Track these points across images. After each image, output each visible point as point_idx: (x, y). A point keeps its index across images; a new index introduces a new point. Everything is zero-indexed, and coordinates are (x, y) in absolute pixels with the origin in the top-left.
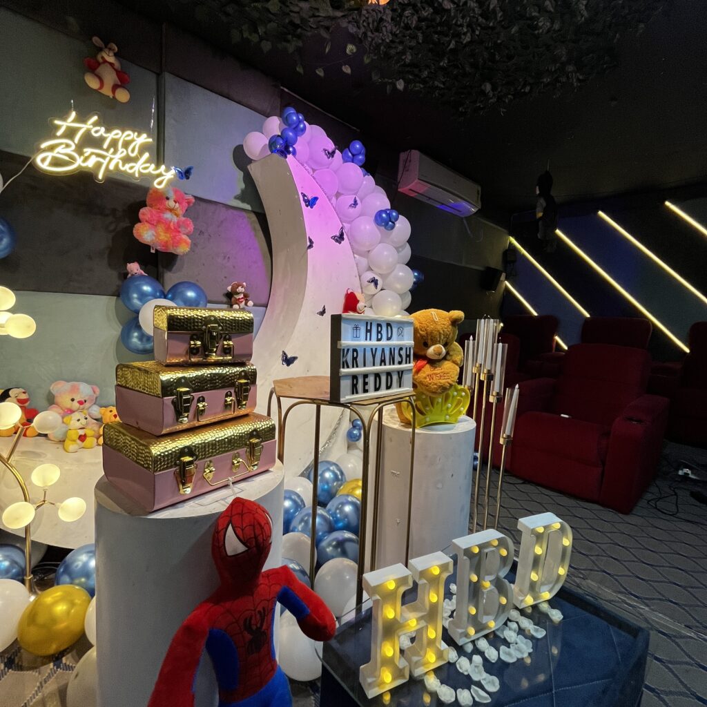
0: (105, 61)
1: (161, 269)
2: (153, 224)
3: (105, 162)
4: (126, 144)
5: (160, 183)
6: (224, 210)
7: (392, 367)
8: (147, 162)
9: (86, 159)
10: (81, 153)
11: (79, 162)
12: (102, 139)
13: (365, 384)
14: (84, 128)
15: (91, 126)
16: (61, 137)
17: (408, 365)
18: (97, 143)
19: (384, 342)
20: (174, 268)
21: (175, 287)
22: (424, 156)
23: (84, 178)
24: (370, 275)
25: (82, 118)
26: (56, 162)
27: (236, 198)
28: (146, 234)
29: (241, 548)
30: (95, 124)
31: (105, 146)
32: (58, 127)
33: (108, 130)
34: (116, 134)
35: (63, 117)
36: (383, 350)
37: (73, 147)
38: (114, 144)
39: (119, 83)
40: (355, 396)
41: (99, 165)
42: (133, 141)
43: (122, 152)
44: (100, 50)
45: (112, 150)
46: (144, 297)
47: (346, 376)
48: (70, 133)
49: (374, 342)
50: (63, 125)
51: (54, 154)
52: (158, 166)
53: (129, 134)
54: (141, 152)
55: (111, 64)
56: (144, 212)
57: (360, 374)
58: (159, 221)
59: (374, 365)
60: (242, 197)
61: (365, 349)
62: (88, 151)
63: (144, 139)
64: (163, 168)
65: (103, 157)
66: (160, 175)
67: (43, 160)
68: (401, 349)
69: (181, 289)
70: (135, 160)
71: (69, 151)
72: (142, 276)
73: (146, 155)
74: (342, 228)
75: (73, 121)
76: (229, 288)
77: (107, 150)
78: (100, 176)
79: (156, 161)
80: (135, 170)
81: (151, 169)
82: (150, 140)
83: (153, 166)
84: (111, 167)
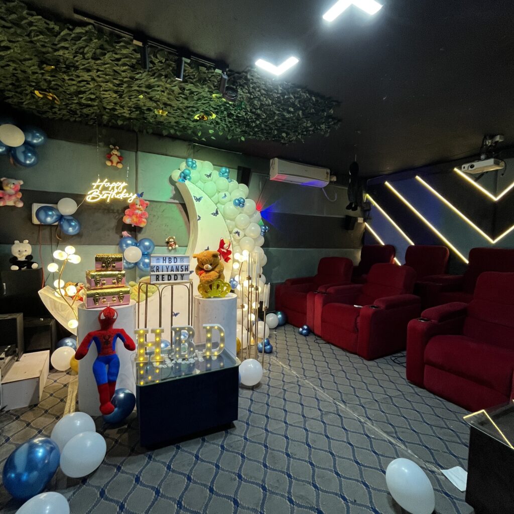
0: (114, 154)
1: (137, 233)
2: (130, 216)
3: (110, 195)
4: (117, 188)
5: (130, 201)
6: (165, 204)
7: (177, 272)
8: (126, 193)
9: (103, 195)
10: (101, 193)
11: (101, 197)
12: (109, 187)
13: (163, 278)
14: (102, 184)
15: (105, 183)
16: (95, 189)
17: (186, 272)
18: (105, 188)
19: (173, 264)
20: (142, 233)
21: (141, 241)
22: (281, 161)
23: (103, 202)
25: (102, 181)
26: (93, 198)
27: (171, 198)
28: (127, 220)
29: (104, 318)
30: (106, 182)
31: (110, 189)
32: (94, 185)
33: (111, 183)
34: (114, 184)
35: (95, 181)
36: (172, 267)
37: (99, 192)
38: (113, 188)
39: (119, 161)
40: (158, 282)
41: (108, 197)
42: (120, 186)
43: (116, 191)
44: (112, 149)
45: (112, 190)
46: (127, 245)
47: (154, 275)
48: (98, 187)
49: (167, 264)
50: (95, 184)
51: (93, 195)
52: (129, 194)
53: (119, 183)
54: (123, 189)
55: (116, 155)
56: (127, 211)
57: (160, 275)
58: (133, 214)
59: (167, 271)
60: (174, 198)
61: (163, 266)
62: (104, 192)
63: (124, 184)
64: (132, 194)
65: (109, 194)
66: (131, 197)
67: (89, 198)
68: (182, 266)
69: (143, 241)
70: (121, 193)
71: (98, 193)
72: (128, 237)
73: (125, 190)
74: (217, 209)
75: (100, 182)
76: (167, 240)
77: (110, 191)
78: (108, 201)
79: (129, 192)
80: (121, 197)
81: (127, 195)
82: (127, 184)
83: (128, 194)
84: (112, 197)
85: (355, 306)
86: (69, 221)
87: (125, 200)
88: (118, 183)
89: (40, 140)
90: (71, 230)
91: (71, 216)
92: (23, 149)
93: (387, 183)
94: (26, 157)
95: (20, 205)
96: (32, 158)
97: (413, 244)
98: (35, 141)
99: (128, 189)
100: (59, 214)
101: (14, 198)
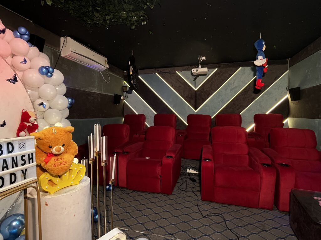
17: (31, 164)
19: (5, 155)
22: (73, 40)
24: (40, 101)
68: (24, 156)
74: (15, 75)
85: (146, 158)
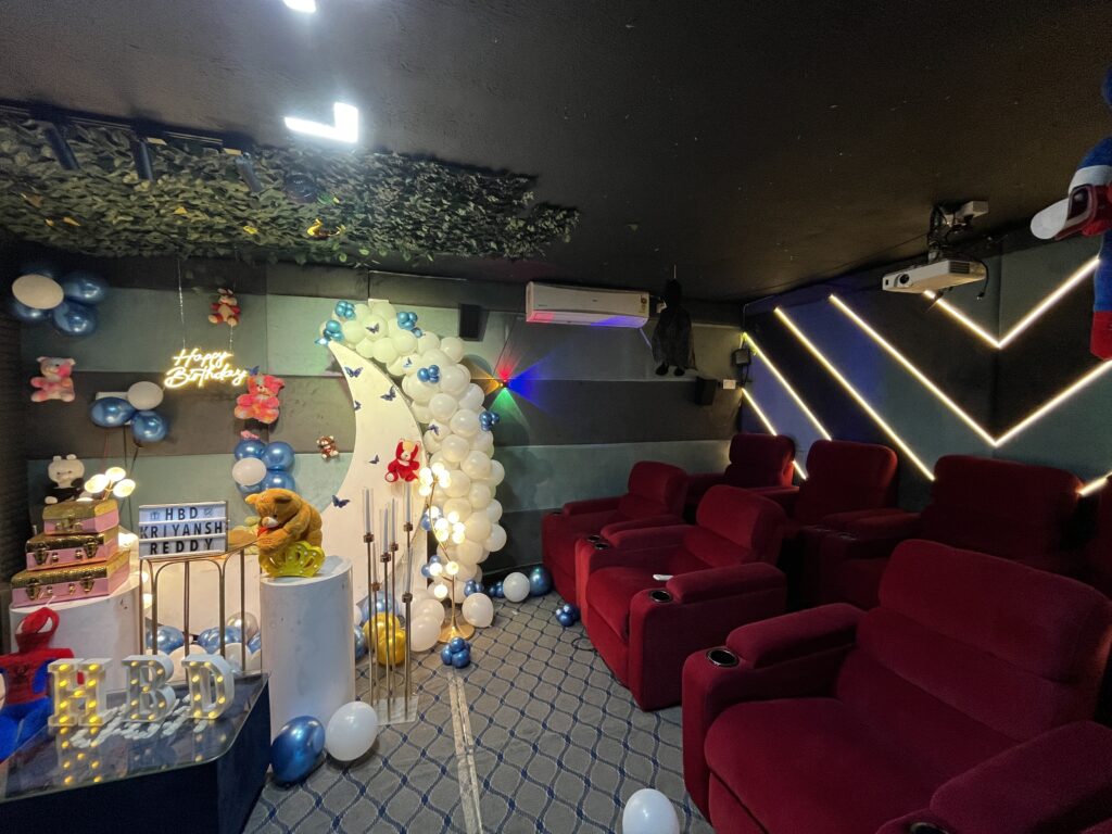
0: (223, 303)
3: (202, 375)
4: (215, 362)
5: (237, 382)
8: (229, 369)
9: (192, 376)
10: (188, 373)
11: (189, 379)
12: (201, 361)
13: (165, 548)
14: (189, 358)
16: (179, 366)
17: (218, 534)
18: (195, 364)
19: (187, 520)
21: (269, 446)
23: (191, 387)
25: (188, 353)
26: (177, 381)
28: (243, 414)
30: (196, 354)
31: (202, 365)
32: (175, 361)
33: (203, 355)
34: (210, 357)
35: (178, 354)
36: (186, 526)
37: (185, 370)
38: (207, 363)
39: (232, 314)
40: (154, 556)
41: (199, 378)
42: (218, 358)
43: (212, 367)
44: (221, 296)
45: (206, 367)
48: (183, 363)
49: (176, 520)
50: (178, 359)
51: (175, 377)
52: (235, 370)
54: (224, 364)
55: (227, 304)
56: (239, 399)
57: (160, 542)
58: (252, 402)
59: (176, 535)
61: (165, 527)
62: (192, 371)
63: (226, 355)
64: (238, 371)
65: (202, 372)
66: (237, 376)
67: (169, 382)
70: (219, 370)
71: (183, 373)
72: (251, 440)
75: (185, 355)
76: (318, 442)
77: (203, 368)
78: (200, 384)
79: (234, 368)
80: (221, 376)
81: (231, 373)
82: (230, 355)
83: (231, 371)
84: (207, 378)
86: (146, 420)
87: (229, 381)
88: (215, 354)
89: (95, 292)
90: (148, 434)
91: (153, 410)
92: (66, 309)
93: (778, 311)
94: (72, 323)
95: (69, 398)
96: (81, 323)
97: (828, 437)
98: (87, 296)
99: (235, 363)
100: (129, 408)
101: (56, 388)
